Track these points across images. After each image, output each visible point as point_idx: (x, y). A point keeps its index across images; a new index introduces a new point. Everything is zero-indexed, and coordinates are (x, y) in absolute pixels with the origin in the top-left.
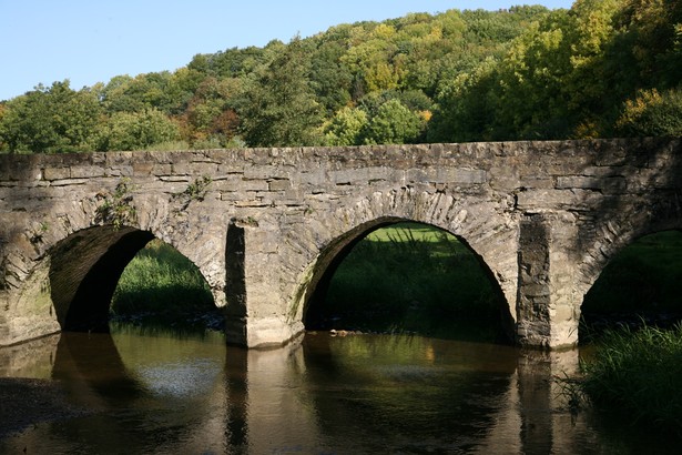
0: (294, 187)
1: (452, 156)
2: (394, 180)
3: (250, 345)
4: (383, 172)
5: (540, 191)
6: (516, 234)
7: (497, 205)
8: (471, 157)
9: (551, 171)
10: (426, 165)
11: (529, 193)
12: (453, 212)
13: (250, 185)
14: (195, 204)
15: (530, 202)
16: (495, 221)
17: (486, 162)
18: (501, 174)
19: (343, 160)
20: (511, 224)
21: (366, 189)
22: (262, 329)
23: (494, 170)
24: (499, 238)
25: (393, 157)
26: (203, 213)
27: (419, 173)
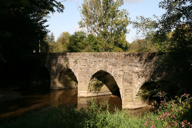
0: (88, 61)
1: (111, 56)
2: (102, 61)
3: (78, 96)
4: (101, 59)
5: (126, 66)
6: (122, 77)
7: (119, 69)
8: (114, 56)
9: (128, 60)
10: (107, 58)
11: (124, 66)
12: (112, 70)
13: (82, 61)
14: (76, 64)
15: (124, 69)
16: (119, 73)
17: (117, 57)
18: (119, 61)
19: (95, 56)
20: (121, 74)
21: (98, 63)
22: (81, 93)
23: (118, 60)
24: (119, 78)
25: (102, 55)
26: (77, 66)
27: (106, 60)
